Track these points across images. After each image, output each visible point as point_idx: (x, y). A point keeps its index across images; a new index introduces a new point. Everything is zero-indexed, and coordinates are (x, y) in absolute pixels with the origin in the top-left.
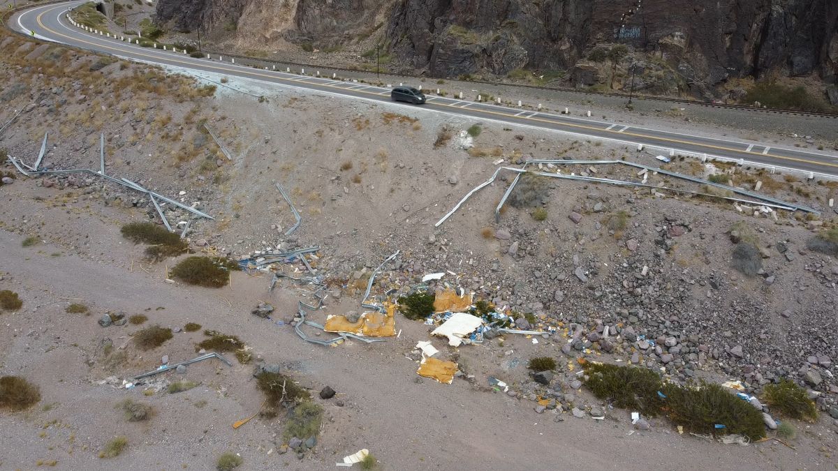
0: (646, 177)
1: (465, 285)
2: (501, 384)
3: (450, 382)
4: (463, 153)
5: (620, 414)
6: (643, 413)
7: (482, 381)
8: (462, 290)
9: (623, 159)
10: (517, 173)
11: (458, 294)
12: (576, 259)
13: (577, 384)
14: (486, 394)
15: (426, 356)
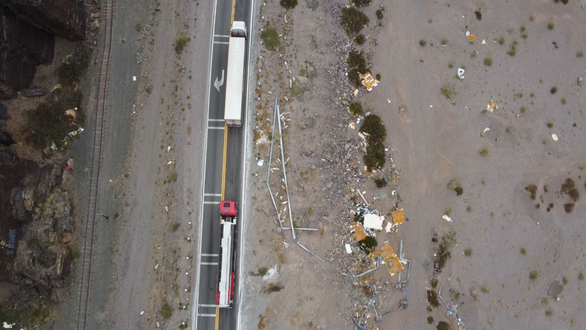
0: (275, 169)
1: (349, 231)
2: (393, 193)
3: (402, 209)
4: (282, 269)
5: (387, 154)
6: (384, 148)
7: (395, 200)
8: (351, 232)
9: (265, 182)
10: (295, 230)
11: (353, 232)
12: (324, 189)
13: (383, 170)
14: (401, 196)
15: (392, 225)
